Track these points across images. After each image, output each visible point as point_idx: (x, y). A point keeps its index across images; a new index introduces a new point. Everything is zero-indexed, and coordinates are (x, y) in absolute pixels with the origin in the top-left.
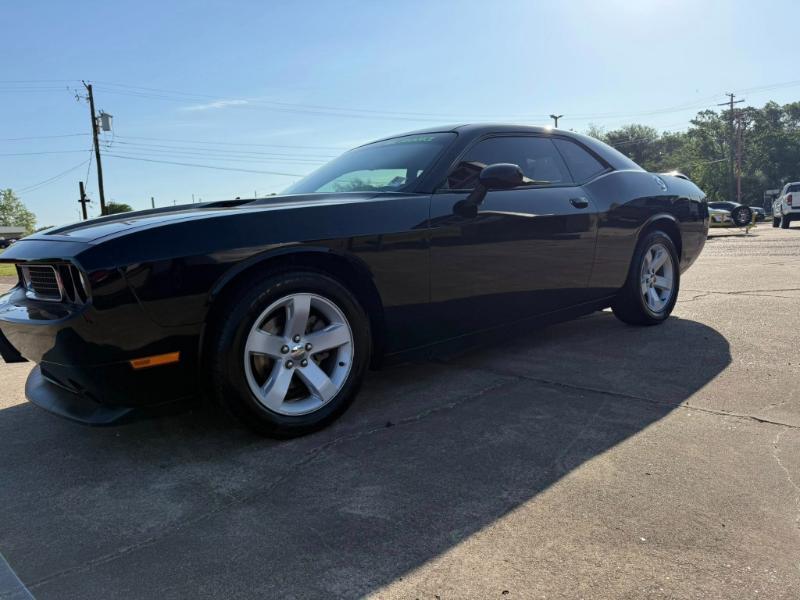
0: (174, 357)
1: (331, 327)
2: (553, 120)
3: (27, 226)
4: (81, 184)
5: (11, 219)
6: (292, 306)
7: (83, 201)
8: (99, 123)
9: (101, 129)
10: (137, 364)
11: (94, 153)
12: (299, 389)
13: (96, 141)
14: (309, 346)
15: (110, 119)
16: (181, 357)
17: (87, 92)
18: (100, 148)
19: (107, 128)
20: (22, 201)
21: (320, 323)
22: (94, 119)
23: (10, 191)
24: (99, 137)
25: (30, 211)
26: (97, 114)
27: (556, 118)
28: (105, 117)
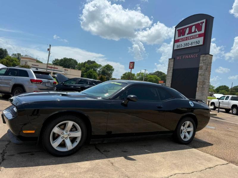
0: (33, 132)
1: (77, 131)
6: (68, 124)
10: (24, 132)
12: (63, 145)
14: (69, 135)
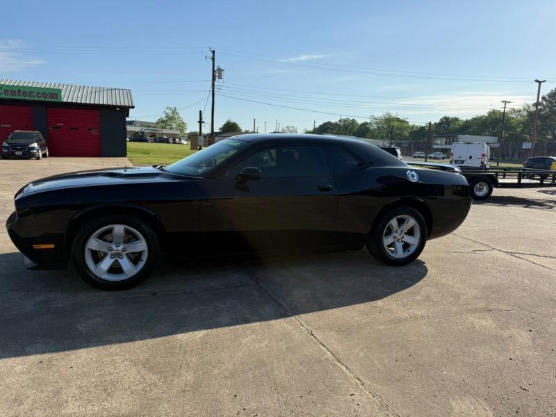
0: (52, 246)
1: (137, 242)
2: (538, 84)
3: (182, 131)
4: (201, 112)
5: (174, 125)
7: (201, 122)
8: (216, 74)
9: (217, 79)
10: (36, 247)
11: (211, 92)
13: (213, 85)
14: (125, 249)
15: (223, 72)
16: (55, 246)
17: (212, 54)
18: (215, 90)
19: (220, 78)
20: (181, 115)
21: (134, 239)
22: (214, 71)
23: (175, 108)
24: (215, 82)
25: (184, 121)
26: (216, 68)
27: (540, 82)
28: (220, 70)
